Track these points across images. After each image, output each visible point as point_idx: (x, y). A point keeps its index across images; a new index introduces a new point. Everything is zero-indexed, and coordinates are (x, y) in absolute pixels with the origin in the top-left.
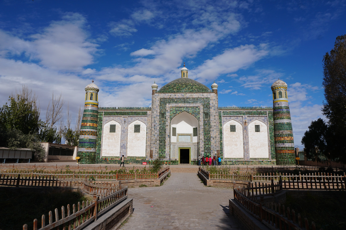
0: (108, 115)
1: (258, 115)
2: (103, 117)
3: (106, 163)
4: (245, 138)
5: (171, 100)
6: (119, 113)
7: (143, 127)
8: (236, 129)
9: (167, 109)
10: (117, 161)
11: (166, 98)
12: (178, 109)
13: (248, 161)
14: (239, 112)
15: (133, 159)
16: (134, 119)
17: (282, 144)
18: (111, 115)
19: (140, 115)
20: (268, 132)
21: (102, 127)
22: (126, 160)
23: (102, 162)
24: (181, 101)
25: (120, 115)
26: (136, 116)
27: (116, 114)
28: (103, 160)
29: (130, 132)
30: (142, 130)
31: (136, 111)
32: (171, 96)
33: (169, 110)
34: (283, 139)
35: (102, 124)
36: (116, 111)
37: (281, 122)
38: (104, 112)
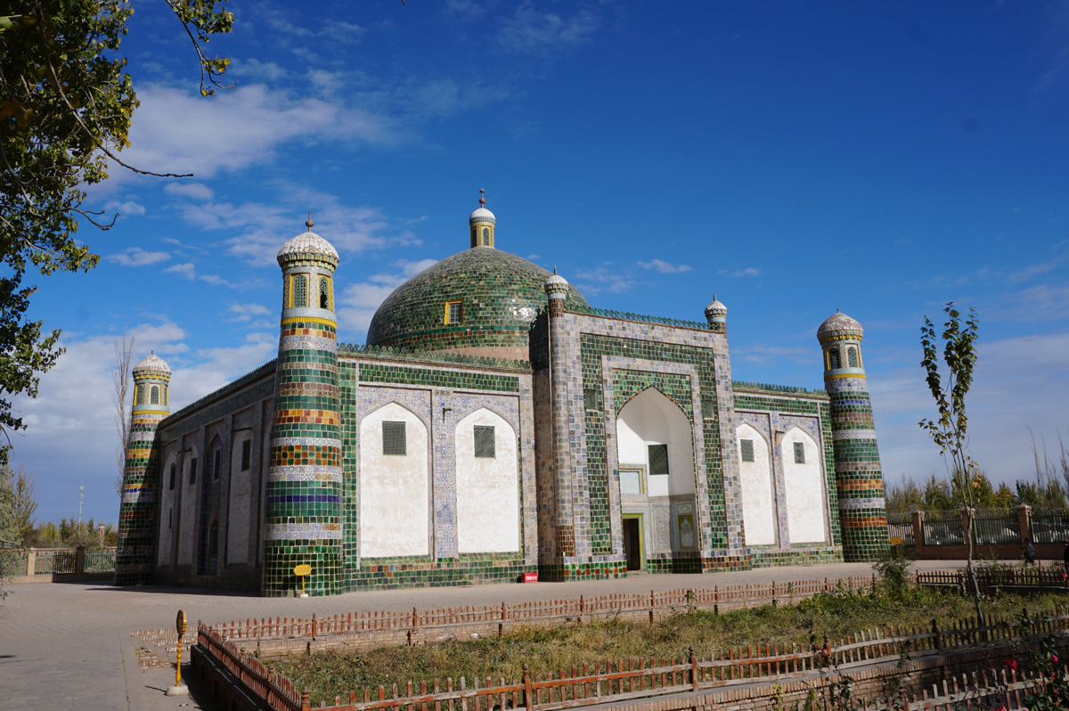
0: (377, 380)
1: (801, 411)
2: (357, 386)
3: (384, 588)
4: (779, 482)
5: (611, 343)
6: (418, 376)
7: (506, 437)
8: (755, 454)
9: (606, 374)
10: (425, 572)
11: (598, 333)
12: (634, 378)
13: (788, 554)
14: (761, 399)
15: (481, 564)
16: (473, 401)
17: (866, 499)
18: (387, 381)
19: (494, 388)
20: (823, 464)
21: (354, 429)
22: (458, 568)
23: (365, 582)
24: (640, 352)
25: (423, 383)
26: (481, 391)
27: (408, 376)
28: (369, 576)
29: (463, 455)
30: (501, 450)
31: (480, 372)
32: (611, 328)
33: (610, 381)
34: (867, 485)
35: (353, 415)
36: (408, 366)
37: (859, 437)
38: (361, 365)
